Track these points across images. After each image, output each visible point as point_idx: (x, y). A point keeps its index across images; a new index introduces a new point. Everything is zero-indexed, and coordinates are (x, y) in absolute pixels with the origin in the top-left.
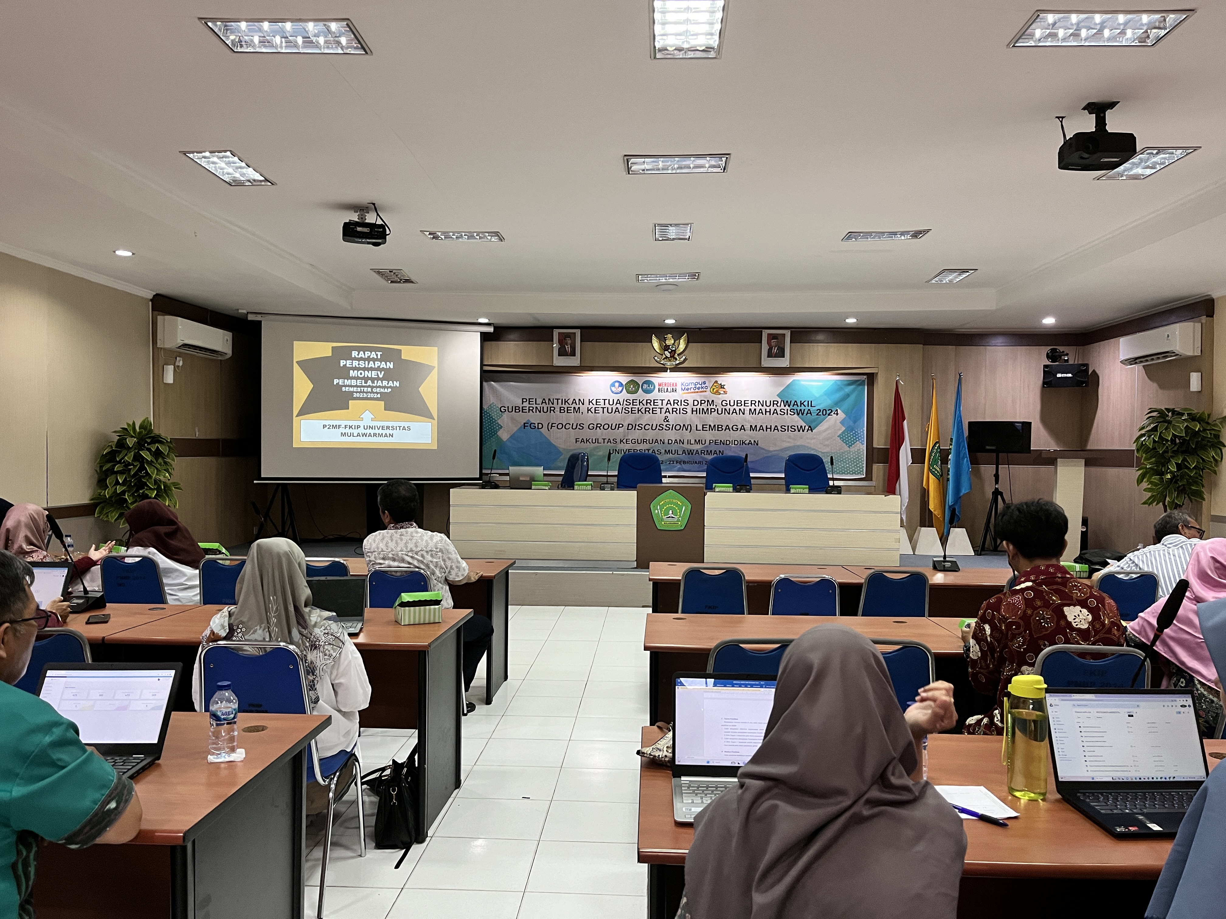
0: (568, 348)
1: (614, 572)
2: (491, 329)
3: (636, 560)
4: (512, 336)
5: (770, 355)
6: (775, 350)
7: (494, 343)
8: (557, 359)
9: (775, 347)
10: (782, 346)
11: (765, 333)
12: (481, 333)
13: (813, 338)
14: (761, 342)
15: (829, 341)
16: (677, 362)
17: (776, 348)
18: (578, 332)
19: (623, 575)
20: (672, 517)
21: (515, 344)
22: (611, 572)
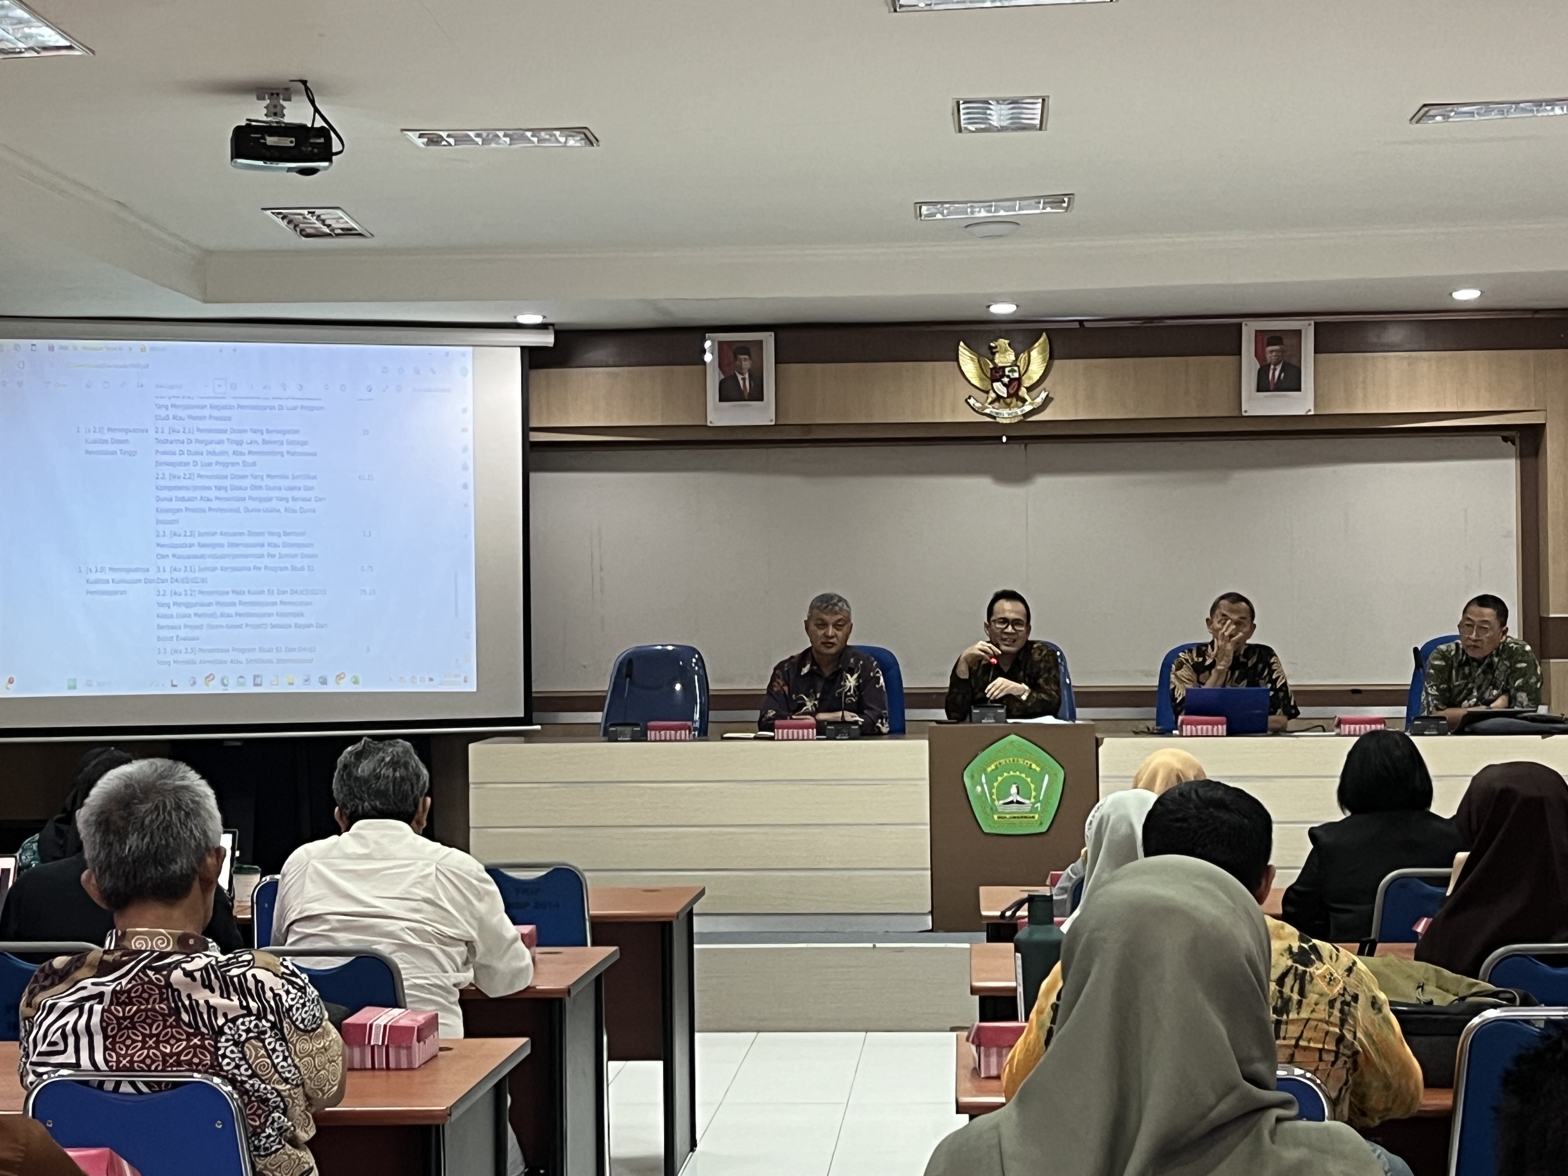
0: (744, 379)
1: (878, 945)
2: (547, 339)
3: (932, 912)
4: (600, 353)
5: (1263, 386)
6: (1275, 373)
7: (555, 372)
8: (716, 409)
9: (1276, 364)
10: (1294, 362)
11: (1249, 330)
12: (523, 348)
13: (1374, 340)
14: (1240, 354)
15: (1416, 347)
16: (1027, 408)
17: (1279, 368)
18: (768, 339)
19: (901, 950)
20: (1018, 802)
21: (608, 374)
22: (871, 945)
